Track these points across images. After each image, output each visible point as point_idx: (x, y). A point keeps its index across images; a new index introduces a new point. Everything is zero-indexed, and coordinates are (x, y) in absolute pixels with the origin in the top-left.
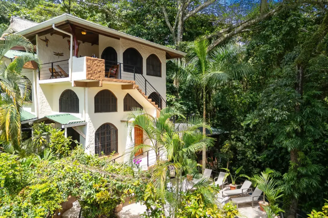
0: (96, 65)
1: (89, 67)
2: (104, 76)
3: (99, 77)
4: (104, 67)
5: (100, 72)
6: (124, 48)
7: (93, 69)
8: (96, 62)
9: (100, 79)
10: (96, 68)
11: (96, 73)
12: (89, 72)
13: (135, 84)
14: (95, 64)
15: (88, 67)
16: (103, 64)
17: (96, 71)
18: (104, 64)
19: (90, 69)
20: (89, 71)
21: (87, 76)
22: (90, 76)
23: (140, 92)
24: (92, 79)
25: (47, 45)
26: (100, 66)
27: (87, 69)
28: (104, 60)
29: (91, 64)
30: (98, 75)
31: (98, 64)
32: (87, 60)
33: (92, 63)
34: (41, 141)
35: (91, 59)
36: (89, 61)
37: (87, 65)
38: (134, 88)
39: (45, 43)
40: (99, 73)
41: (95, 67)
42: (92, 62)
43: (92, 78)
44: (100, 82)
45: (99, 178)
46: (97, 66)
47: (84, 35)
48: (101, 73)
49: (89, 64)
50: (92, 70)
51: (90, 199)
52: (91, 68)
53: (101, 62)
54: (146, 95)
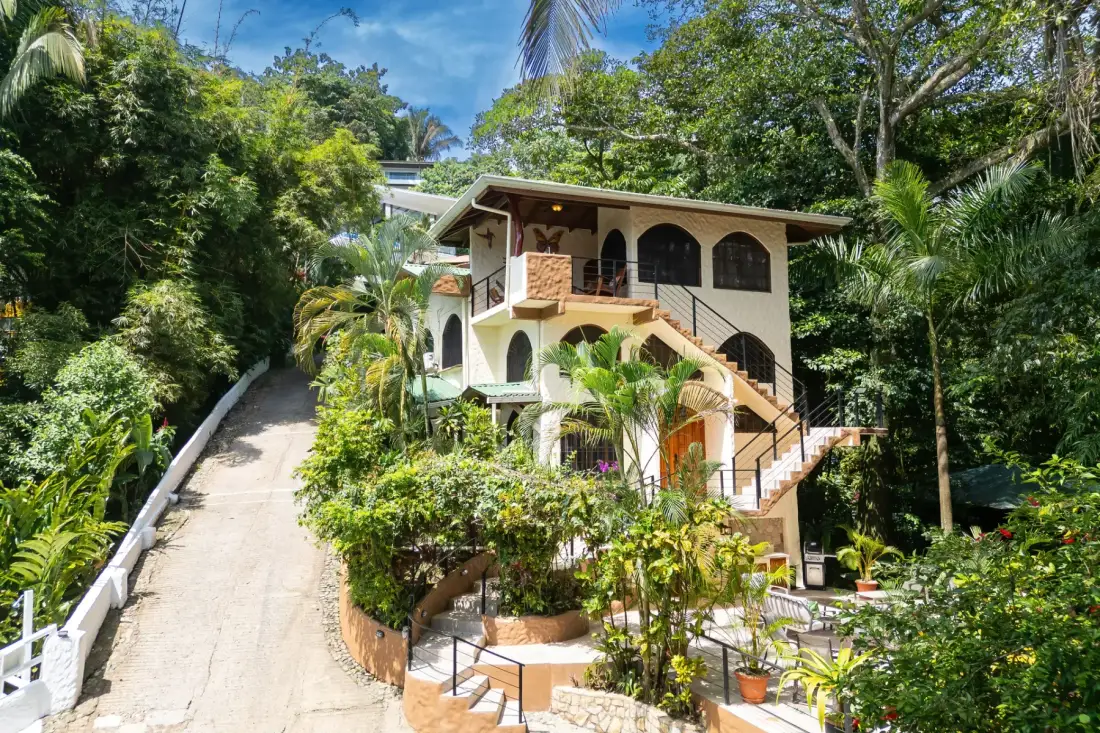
0: (549, 269)
1: (534, 274)
2: (570, 290)
3: (557, 293)
4: (569, 272)
5: (560, 281)
6: (642, 226)
7: (543, 277)
8: (549, 262)
9: (559, 297)
10: (551, 274)
11: (551, 284)
12: (534, 284)
13: (658, 307)
14: (548, 266)
15: (531, 273)
16: (565, 265)
17: (549, 282)
18: (570, 266)
19: (535, 278)
20: (533, 281)
21: (528, 292)
22: (534, 291)
23: (675, 328)
24: (541, 299)
25: (490, 245)
26: (559, 269)
27: (529, 278)
28: (569, 256)
29: (539, 266)
30: (555, 289)
31: (556, 266)
32: (529, 260)
33: (542, 264)
34: (448, 428)
35: (537, 257)
36: (533, 261)
37: (529, 269)
38: (653, 317)
39: (486, 241)
40: (558, 286)
41: (547, 273)
42: (539, 261)
43: (540, 295)
44: (560, 303)
45: (513, 485)
46: (552, 269)
47: (557, 211)
48: (561, 284)
49: (533, 266)
50: (539, 278)
51: (491, 521)
52: (539, 274)
53: (563, 261)
54: (695, 335)
